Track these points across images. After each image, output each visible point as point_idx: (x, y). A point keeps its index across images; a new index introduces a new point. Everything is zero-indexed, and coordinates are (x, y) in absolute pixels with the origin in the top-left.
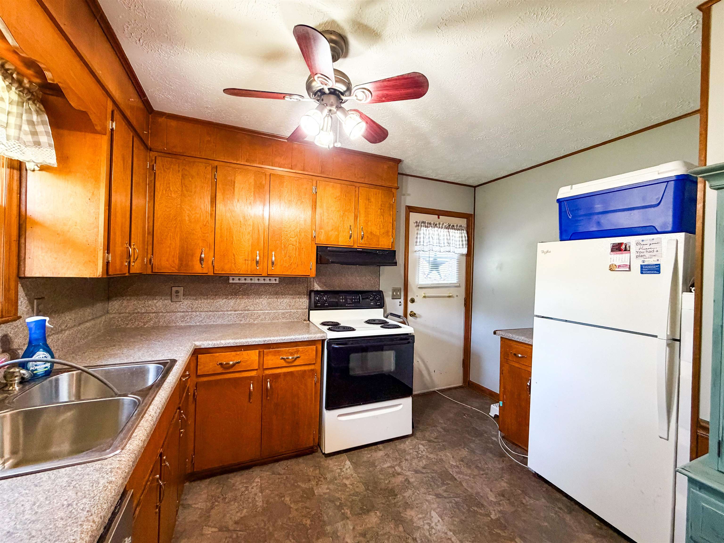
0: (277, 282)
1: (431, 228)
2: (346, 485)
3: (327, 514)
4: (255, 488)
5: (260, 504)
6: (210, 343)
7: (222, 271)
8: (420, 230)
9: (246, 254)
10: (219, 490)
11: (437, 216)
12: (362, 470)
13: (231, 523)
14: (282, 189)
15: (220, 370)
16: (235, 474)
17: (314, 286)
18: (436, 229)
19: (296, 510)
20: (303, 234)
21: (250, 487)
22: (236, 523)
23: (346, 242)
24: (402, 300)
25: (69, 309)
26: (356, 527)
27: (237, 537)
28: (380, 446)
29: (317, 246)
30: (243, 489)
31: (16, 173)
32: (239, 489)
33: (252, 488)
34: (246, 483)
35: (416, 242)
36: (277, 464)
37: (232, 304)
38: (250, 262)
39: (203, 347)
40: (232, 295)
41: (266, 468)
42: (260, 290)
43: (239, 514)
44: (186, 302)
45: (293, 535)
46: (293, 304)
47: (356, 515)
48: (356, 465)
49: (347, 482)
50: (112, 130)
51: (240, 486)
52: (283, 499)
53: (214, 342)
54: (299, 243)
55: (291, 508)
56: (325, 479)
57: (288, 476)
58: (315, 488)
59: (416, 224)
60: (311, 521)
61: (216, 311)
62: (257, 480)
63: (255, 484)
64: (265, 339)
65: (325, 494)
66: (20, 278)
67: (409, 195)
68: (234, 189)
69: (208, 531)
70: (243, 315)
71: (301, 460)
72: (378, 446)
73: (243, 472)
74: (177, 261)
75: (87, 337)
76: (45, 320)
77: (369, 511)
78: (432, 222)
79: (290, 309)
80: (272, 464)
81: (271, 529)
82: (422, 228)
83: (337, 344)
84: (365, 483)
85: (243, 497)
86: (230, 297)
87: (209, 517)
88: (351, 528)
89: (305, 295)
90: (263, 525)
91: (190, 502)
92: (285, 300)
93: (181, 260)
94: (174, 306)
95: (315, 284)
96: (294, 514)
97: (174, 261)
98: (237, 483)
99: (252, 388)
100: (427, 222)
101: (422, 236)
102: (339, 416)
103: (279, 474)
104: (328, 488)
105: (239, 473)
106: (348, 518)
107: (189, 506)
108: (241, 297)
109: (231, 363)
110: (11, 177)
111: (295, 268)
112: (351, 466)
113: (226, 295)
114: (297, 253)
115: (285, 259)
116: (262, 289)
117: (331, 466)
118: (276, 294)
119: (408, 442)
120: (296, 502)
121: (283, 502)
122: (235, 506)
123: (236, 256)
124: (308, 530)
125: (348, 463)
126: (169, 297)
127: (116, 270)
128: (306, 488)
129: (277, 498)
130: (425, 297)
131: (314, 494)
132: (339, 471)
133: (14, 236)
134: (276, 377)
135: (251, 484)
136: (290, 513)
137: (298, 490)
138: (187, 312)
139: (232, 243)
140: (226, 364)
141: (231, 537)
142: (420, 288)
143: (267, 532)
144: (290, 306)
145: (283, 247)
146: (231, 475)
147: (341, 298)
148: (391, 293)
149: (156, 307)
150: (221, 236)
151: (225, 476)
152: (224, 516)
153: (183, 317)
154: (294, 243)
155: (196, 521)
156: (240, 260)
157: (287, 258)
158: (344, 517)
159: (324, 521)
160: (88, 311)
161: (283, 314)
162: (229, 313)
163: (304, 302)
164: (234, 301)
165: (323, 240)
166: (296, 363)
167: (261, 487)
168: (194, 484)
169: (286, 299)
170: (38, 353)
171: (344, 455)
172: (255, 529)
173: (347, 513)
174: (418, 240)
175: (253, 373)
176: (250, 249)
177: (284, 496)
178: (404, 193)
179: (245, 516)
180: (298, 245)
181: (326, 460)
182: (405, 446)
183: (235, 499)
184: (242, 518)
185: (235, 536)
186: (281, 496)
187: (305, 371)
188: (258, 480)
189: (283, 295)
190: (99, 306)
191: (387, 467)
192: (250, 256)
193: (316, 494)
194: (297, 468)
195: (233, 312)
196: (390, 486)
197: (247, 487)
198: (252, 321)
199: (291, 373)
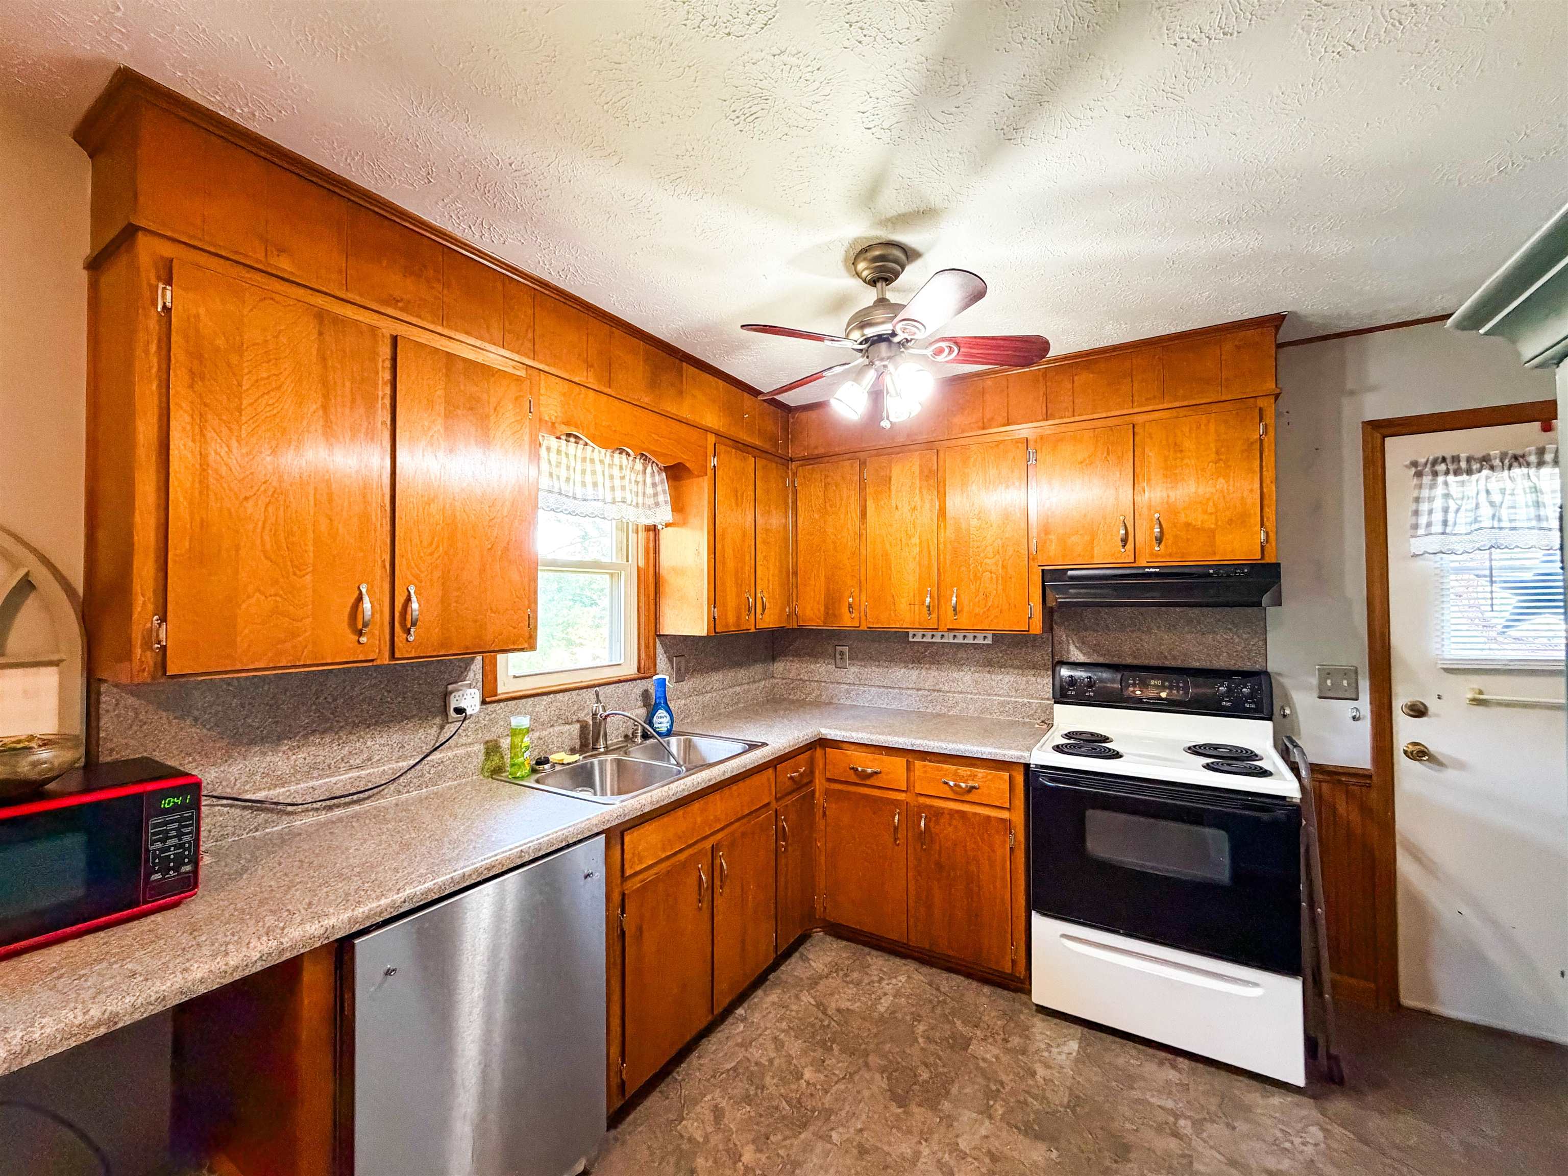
0: (989, 641)
1: (1485, 472)
2: (1033, 1074)
3: (962, 1088)
4: (891, 986)
5: (882, 1009)
6: (838, 733)
7: (877, 623)
8: (1433, 486)
9: (912, 594)
10: (847, 962)
11: (1537, 425)
12: (1094, 1074)
13: (833, 1005)
14: (966, 470)
15: (853, 778)
16: (879, 953)
17: (1068, 652)
18: (1517, 472)
19: (922, 1049)
20: (1010, 551)
21: (886, 982)
22: (839, 1010)
23: (1113, 555)
24: (1364, 704)
25: (715, 668)
26: (992, 1139)
27: (828, 1026)
28: (1183, 1063)
29: (1043, 570)
30: (876, 978)
31: (651, 534)
32: (871, 975)
33: (888, 984)
34: (885, 973)
35: (1415, 527)
36: (945, 975)
37: (914, 677)
38: (917, 607)
39: (829, 737)
40: (913, 662)
41: (925, 970)
42: (959, 656)
43: (849, 1004)
44: (853, 669)
45: (891, 1074)
46: (1022, 687)
47: (1008, 1123)
48: (1083, 1058)
49: (1041, 1071)
50: (714, 466)
51: (875, 973)
52: (915, 1023)
53: (844, 733)
54: (1003, 567)
55: (917, 1042)
56: (1006, 1041)
57: (949, 1000)
58: (974, 1041)
59: (1413, 470)
60: (931, 1078)
61: (891, 688)
62: (900, 978)
63: (894, 981)
64: (914, 741)
65: (984, 1060)
66: (658, 636)
67: (1373, 389)
68: (889, 488)
69: (807, 998)
70: (929, 698)
71: (987, 990)
72: (1181, 1059)
73: (892, 958)
74: (822, 609)
75: (737, 703)
76: (665, 679)
77: (1038, 1137)
78: (1494, 453)
79: (1016, 697)
80: (939, 971)
81: (872, 1046)
82: (1441, 479)
83: (1052, 780)
84: (1078, 1097)
85: (868, 987)
86: (911, 666)
87: (816, 984)
88: (984, 1132)
89: (1047, 670)
90: (865, 1034)
91: (811, 956)
92: (1007, 678)
93: (827, 608)
94: (840, 673)
95: (1072, 648)
96: (915, 1051)
97: (819, 610)
98: (875, 967)
99: (896, 821)
100: (1463, 456)
101: (1438, 504)
102: (1064, 936)
103: (938, 989)
104: (997, 1058)
105: (886, 956)
106: (990, 1117)
107: (808, 959)
108: (927, 666)
109: (869, 771)
110: (648, 539)
111: (996, 617)
112: (1074, 1054)
113: (905, 662)
114: (1000, 587)
115: (977, 600)
116: (962, 654)
117: (1034, 1030)
118: (989, 664)
119: (1277, 1100)
120: (929, 1039)
121: (913, 1026)
122: (851, 990)
123: (896, 598)
124: (915, 1084)
125: (1074, 1046)
126: (833, 661)
127: (727, 625)
128: (962, 1034)
129: (908, 1018)
130: (1478, 702)
131: (966, 1049)
132: (1043, 1046)
133: (652, 597)
134: (937, 814)
135: (890, 979)
136: (911, 1046)
137: (947, 1027)
138: (854, 684)
139: (890, 578)
140: (863, 771)
141: (821, 1021)
142: (1447, 670)
143: (863, 1046)
144: (1016, 691)
145: (972, 577)
146: (874, 953)
147: (1131, 682)
148: (1315, 681)
149: (820, 674)
150: (875, 568)
151: (867, 950)
152: (832, 994)
153: (848, 692)
154: (994, 568)
155: (801, 979)
156: (903, 605)
157: (981, 596)
158: (987, 1112)
159: (948, 1092)
160: (742, 674)
161: (1002, 704)
162: (909, 692)
163: (1044, 684)
164: (917, 672)
165: (1055, 558)
166: (968, 798)
167: (898, 991)
168: (829, 939)
169: (1008, 676)
170: (660, 711)
171: (1078, 1030)
172: (853, 1032)
173: (996, 1110)
174: (1423, 520)
175: (901, 797)
176: (916, 586)
177: (919, 1021)
178: (1350, 386)
179: (853, 1011)
180: (1000, 571)
181: (1033, 1016)
182: (1261, 1101)
183: (858, 984)
184: (848, 1009)
185: (826, 1023)
186: (917, 1018)
187: (988, 818)
188: (903, 978)
189: (1001, 667)
190: (759, 668)
191: (1159, 1106)
192: (917, 598)
193: (969, 1051)
194: (970, 997)
195: (914, 692)
196: (1130, 1138)
197: (881, 979)
198: (944, 710)
199: (962, 814)
